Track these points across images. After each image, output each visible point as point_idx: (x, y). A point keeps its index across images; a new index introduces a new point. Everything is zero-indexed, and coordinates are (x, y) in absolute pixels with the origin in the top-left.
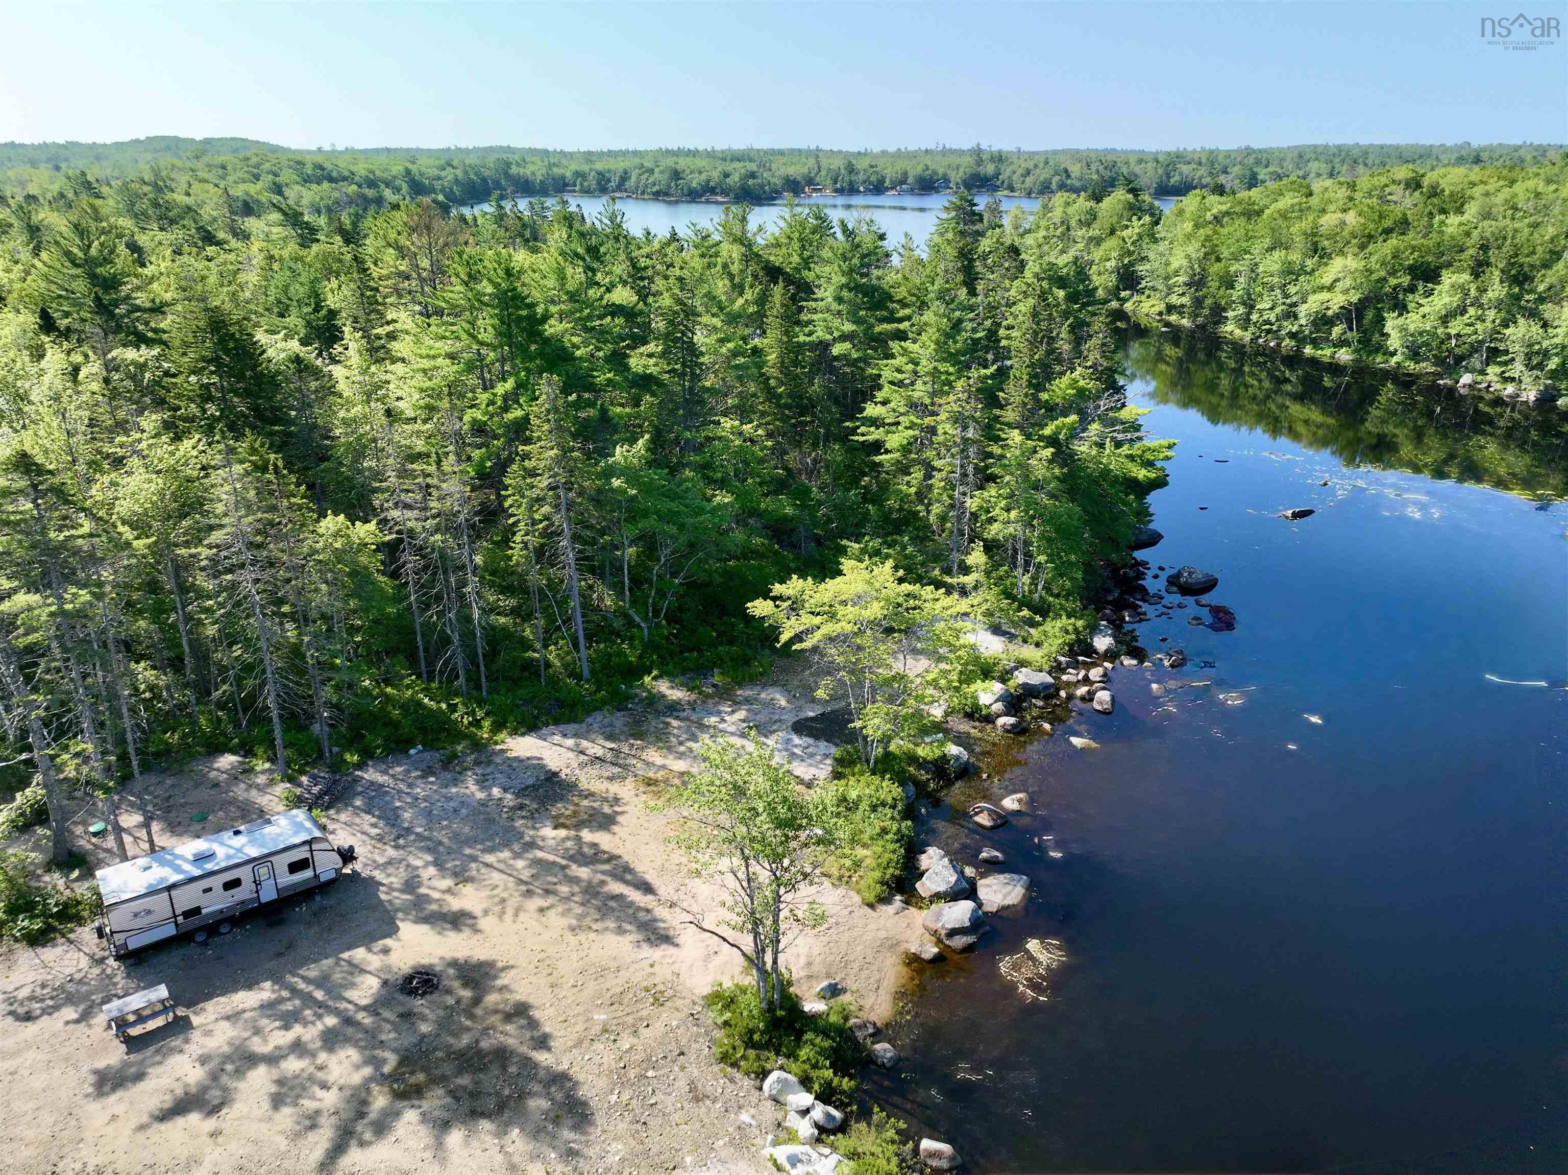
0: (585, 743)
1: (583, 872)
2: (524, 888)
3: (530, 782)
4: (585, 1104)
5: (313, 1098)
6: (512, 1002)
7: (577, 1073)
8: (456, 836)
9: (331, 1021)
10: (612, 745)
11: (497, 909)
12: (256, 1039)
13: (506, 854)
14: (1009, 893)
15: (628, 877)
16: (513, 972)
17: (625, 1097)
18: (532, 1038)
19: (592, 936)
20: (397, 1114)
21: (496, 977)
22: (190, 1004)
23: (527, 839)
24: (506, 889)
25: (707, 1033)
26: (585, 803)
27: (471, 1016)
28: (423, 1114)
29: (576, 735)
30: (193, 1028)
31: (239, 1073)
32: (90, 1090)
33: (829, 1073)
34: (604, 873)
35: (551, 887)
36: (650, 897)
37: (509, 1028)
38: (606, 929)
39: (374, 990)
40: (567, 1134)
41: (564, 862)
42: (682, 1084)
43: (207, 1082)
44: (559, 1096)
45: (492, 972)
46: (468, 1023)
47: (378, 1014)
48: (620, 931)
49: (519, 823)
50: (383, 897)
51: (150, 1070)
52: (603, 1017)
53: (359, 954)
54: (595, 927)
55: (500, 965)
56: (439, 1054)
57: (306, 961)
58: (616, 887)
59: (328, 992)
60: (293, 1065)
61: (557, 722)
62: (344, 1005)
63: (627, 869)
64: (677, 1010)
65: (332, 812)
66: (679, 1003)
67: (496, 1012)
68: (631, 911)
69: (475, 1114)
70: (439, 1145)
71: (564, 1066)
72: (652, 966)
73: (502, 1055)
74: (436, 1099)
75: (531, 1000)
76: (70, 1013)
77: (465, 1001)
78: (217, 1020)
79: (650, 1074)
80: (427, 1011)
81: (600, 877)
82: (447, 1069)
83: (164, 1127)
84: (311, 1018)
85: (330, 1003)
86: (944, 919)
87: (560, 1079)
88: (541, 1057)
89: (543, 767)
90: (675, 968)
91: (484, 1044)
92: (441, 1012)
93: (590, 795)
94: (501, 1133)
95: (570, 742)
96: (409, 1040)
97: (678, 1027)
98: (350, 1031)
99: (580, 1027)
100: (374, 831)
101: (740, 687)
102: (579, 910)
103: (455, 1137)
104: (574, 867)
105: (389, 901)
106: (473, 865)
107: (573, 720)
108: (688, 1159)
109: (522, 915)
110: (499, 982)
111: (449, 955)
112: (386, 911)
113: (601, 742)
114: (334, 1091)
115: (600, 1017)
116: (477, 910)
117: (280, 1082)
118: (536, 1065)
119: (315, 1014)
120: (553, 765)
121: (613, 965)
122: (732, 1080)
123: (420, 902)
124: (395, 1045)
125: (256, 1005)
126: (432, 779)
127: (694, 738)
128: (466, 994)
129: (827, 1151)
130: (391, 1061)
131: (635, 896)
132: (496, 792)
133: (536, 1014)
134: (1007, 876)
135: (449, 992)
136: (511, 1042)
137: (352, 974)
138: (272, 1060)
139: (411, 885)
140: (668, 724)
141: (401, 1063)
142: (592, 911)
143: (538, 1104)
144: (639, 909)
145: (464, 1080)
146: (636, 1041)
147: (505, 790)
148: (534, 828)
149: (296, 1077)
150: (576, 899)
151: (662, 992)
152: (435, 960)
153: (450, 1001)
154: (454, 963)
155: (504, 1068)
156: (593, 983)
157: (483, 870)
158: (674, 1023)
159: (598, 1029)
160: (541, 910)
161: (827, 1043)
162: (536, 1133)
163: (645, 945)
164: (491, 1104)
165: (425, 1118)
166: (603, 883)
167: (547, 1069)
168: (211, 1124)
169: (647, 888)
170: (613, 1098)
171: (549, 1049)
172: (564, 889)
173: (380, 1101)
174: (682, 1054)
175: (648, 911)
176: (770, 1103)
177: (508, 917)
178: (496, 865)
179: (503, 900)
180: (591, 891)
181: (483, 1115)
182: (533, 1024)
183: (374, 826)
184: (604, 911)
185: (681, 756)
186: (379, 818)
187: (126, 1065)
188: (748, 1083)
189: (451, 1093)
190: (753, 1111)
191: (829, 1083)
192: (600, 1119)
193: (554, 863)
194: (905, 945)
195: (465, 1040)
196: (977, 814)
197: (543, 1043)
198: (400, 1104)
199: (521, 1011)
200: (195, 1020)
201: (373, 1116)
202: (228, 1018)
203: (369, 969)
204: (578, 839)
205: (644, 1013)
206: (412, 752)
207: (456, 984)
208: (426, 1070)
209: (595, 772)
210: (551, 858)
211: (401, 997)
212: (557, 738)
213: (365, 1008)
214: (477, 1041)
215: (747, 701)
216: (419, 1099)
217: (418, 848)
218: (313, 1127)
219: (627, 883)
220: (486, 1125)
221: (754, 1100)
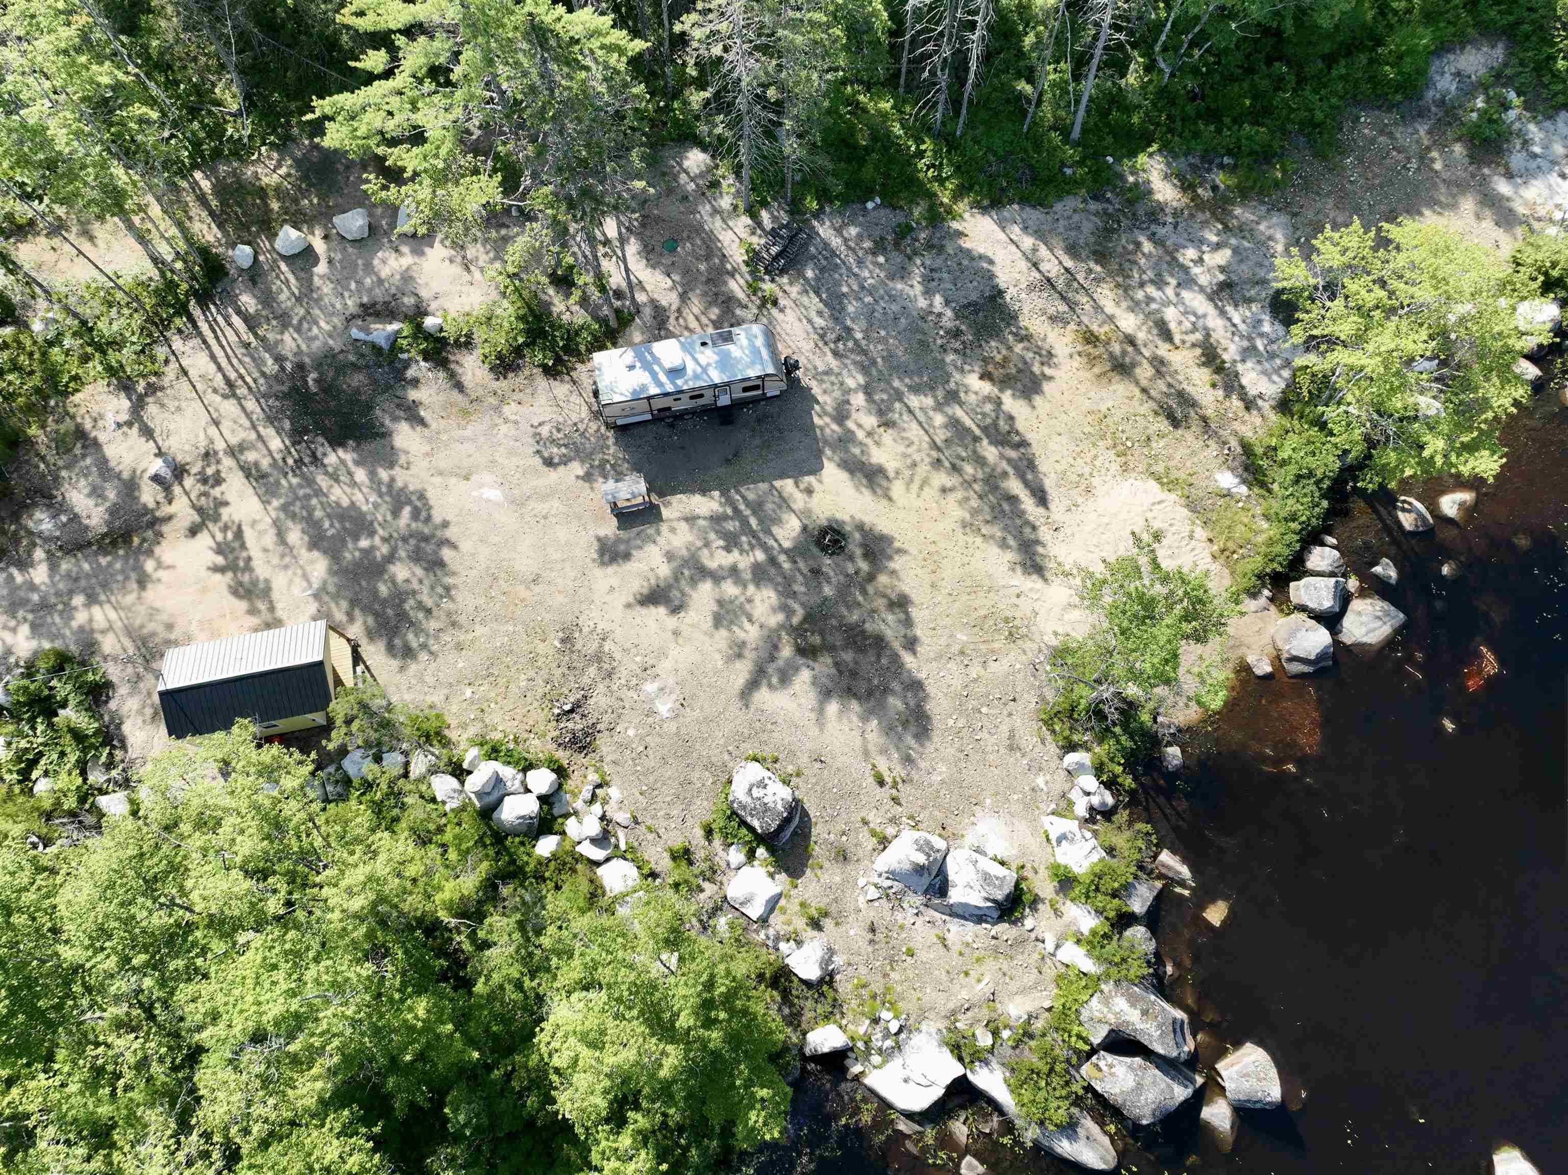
0: (1043, 251)
1: (990, 452)
2: (934, 454)
3: (974, 297)
4: (928, 718)
5: (741, 628)
6: (897, 590)
7: (931, 689)
8: (889, 357)
9: (760, 556)
10: (1069, 263)
11: (907, 473)
12: (705, 551)
13: (929, 401)
14: (1375, 629)
15: (1029, 476)
16: (905, 558)
17: (960, 724)
18: (905, 636)
19: (979, 540)
20: (797, 669)
21: (890, 558)
22: (661, 494)
23: (952, 385)
24: (919, 451)
25: (1040, 687)
26: (1018, 348)
27: (864, 592)
28: (815, 677)
29: (1039, 234)
30: (661, 520)
31: (693, 582)
32: (595, 556)
33: (1119, 769)
34: (1009, 461)
35: (958, 462)
36: (1041, 510)
37: (890, 618)
38: (992, 537)
39: (794, 534)
40: (910, 740)
41: (977, 432)
42: (1004, 729)
43: (671, 581)
44: (912, 703)
45: (889, 551)
46: (860, 598)
47: (795, 562)
48: (1004, 545)
49: (950, 358)
50: (816, 420)
51: (634, 552)
52: (965, 638)
53: (787, 485)
54: (984, 531)
55: (897, 544)
56: (834, 622)
57: (748, 479)
58: (1014, 486)
59: (761, 522)
60: (730, 589)
61: (1024, 201)
62: (772, 542)
63: (1031, 465)
64: (1024, 652)
65: (785, 280)
66: (1028, 645)
67: (884, 596)
68: (1018, 522)
69: (849, 692)
70: (821, 711)
71: (922, 676)
72: (1018, 596)
73: (879, 643)
74: (825, 665)
75: (914, 596)
76: (577, 468)
77: (862, 574)
78: (679, 519)
79: (984, 710)
80: (832, 574)
81: (1004, 465)
82: (837, 639)
83: (644, 611)
84: (746, 547)
85: (761, 535)
86: (1295, 643)
87: (916, 686)
88: (908, 659)
89: (992, 276)
90: (1037, 606)
91: (868, 626)
92: (841, 578)
93: (1025, 338)
94: (865, 719)
95: (1028, 242)
96: (815, 600)
97: (1019, 671)
98: (773, 571)
99: (943, 641)
100: (819, 322)
101: (1242, 205)
102: (975, 503)
103: (833, 707)
104: (985, 442)
105: (822, 428)
106: (897, 405)
107: (1041, 203)
108: (988, 801)
109: (926, 489)
110: (892, 565)
111: (859, 516)
112: (816, 440)
113: (1060, 253)
114: (757, 626)
115: (962, 637)
116: (891, 466)
117: (720, 603)
118: (901, 666)
119: (750, 543)
120: (1003, 278)
121: (987, 582)
122: (1043, 742)
123: (846, 440)
124: (804, 599)
125: (708, 514)
126: (881, 259)
127: (1159, 283)
128: (864, 566)
129: (1088, 835)
130: (800, 614)
131: (1028, 504)
132: (938, 300)
133: (914, 612)
134: (1386, 605)
135: (851, 558)
136: (889, 633)
137: (780, 507)
138: (716, 577)
139: (841, 415)
140: (1138, 245)
141: (805, 620)
142: (987, 509)
143: (895, 703)
144: (1027, 523)
145: (848, 656)
146: (982, 672)
147: (947, 302)
148: (962, 371)
149: (732, 602)
150: (976, 487)
151: (1018, 628)
152: (846, 518)
153: (851, 570)
154: (860, 527)
155: (879, 656)
156: (965, 598)
157: (906, 417)
158: (1018, 666)
159: (956, 648)
160: (944, 490)
161: (1129, 744)
162: (888, 730)
163: (1019, 570)
164: (863, 687)
165: (815, 682)
166: (1005, 474)
167: (909, 671)
168: (672, 622)
169: (1042, 498)
170: (951, 722)
171: (914, 653)
172: (969, 469)
173: (787, 651)
174: (1014, 700)
175: (1034, 528)
176: (1064, 774)
177: (915, 487)
178: (918, 413)
179: (914, 465)
180: (992, 482)
181: (856, 696)
182: (908, 622)
183: (820, 313)
184: (997, 514)
185: (1134, 306)
186: (826, 304)
187: (618, 540)
188: (1053, 749)
189: (836, 664)
190: (1048, 777)
191: (1116, 776)
192: (936, 736)
193: (968, 430)
194: (1244, 650)
195: (855, 617)
196: (1403, 510)
197: (911, 644)
198: (801, 661)
199: (901, 603)
200: (665, 513)
201: (781, 663)
202: (686, 519)
203: (795, 507)
204: (998, 403)
205: (996, 645)
206: (870, 205)
207: (858, 552)
208: (822, 634)
209: (1040, 303)
210: (968, 422)
211: (815, 550)
212: (1016, 231)
213: (786, 552)
214: (864, 622)
215: (1242, 231)
216: (815, 660)
217: (855, 363)
218: (740, 656)
219: (1027, 484)
220: (855, 705)
221: (1053, 765)
